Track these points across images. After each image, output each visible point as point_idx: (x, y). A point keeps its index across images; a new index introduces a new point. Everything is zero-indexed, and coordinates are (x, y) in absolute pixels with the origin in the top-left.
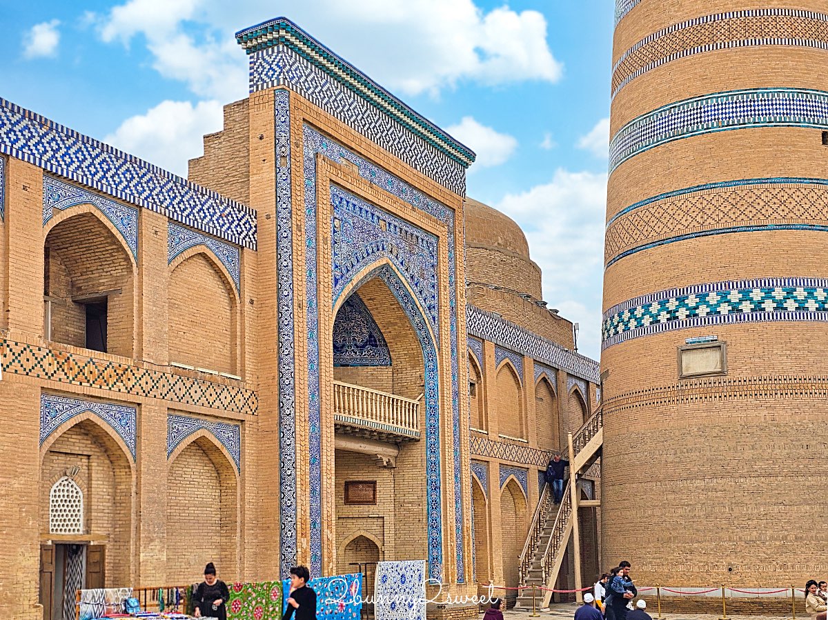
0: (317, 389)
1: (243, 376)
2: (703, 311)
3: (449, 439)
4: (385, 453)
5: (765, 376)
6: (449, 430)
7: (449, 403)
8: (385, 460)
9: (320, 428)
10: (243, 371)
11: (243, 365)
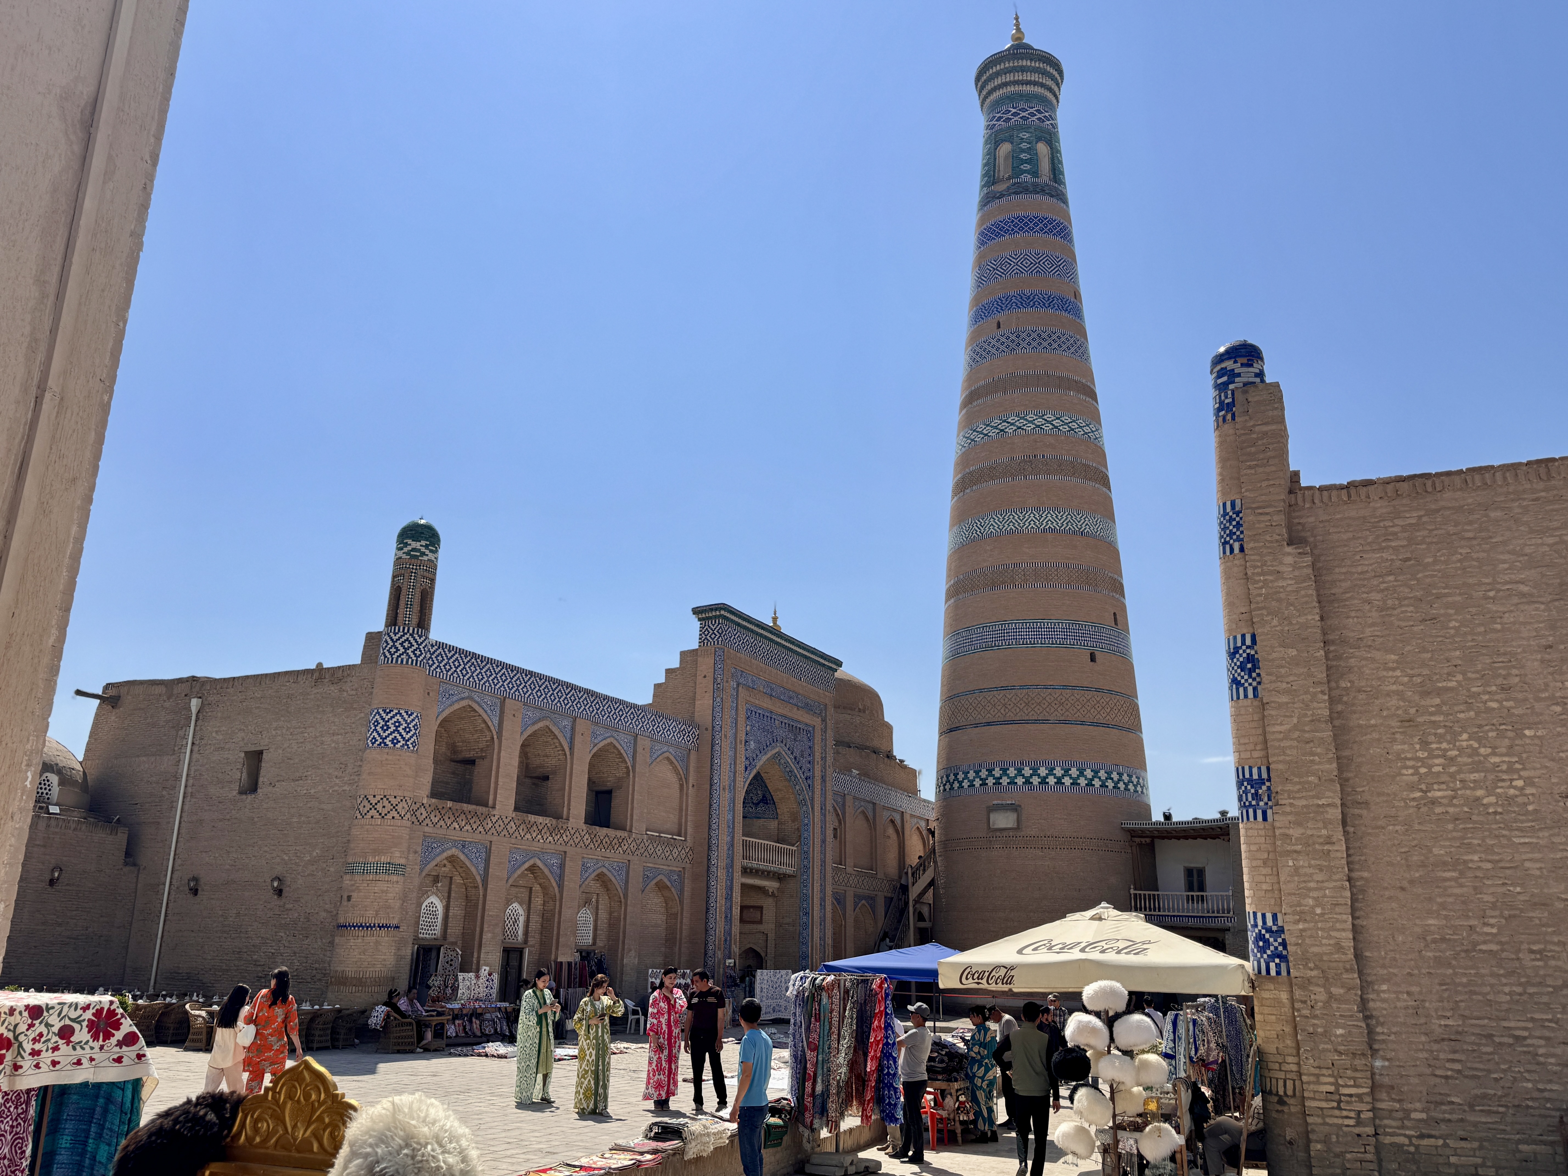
0: (732, 845)
1: (686, 837)
2: (1005, 781)
3: (817, 877)
4: (771, 885)
5: (1048, 834)
6: (817, 871)
7: (817, 849)
8: (771, 890)
9: (733, 873)
10: (686, 833)
11: (686, 830)
